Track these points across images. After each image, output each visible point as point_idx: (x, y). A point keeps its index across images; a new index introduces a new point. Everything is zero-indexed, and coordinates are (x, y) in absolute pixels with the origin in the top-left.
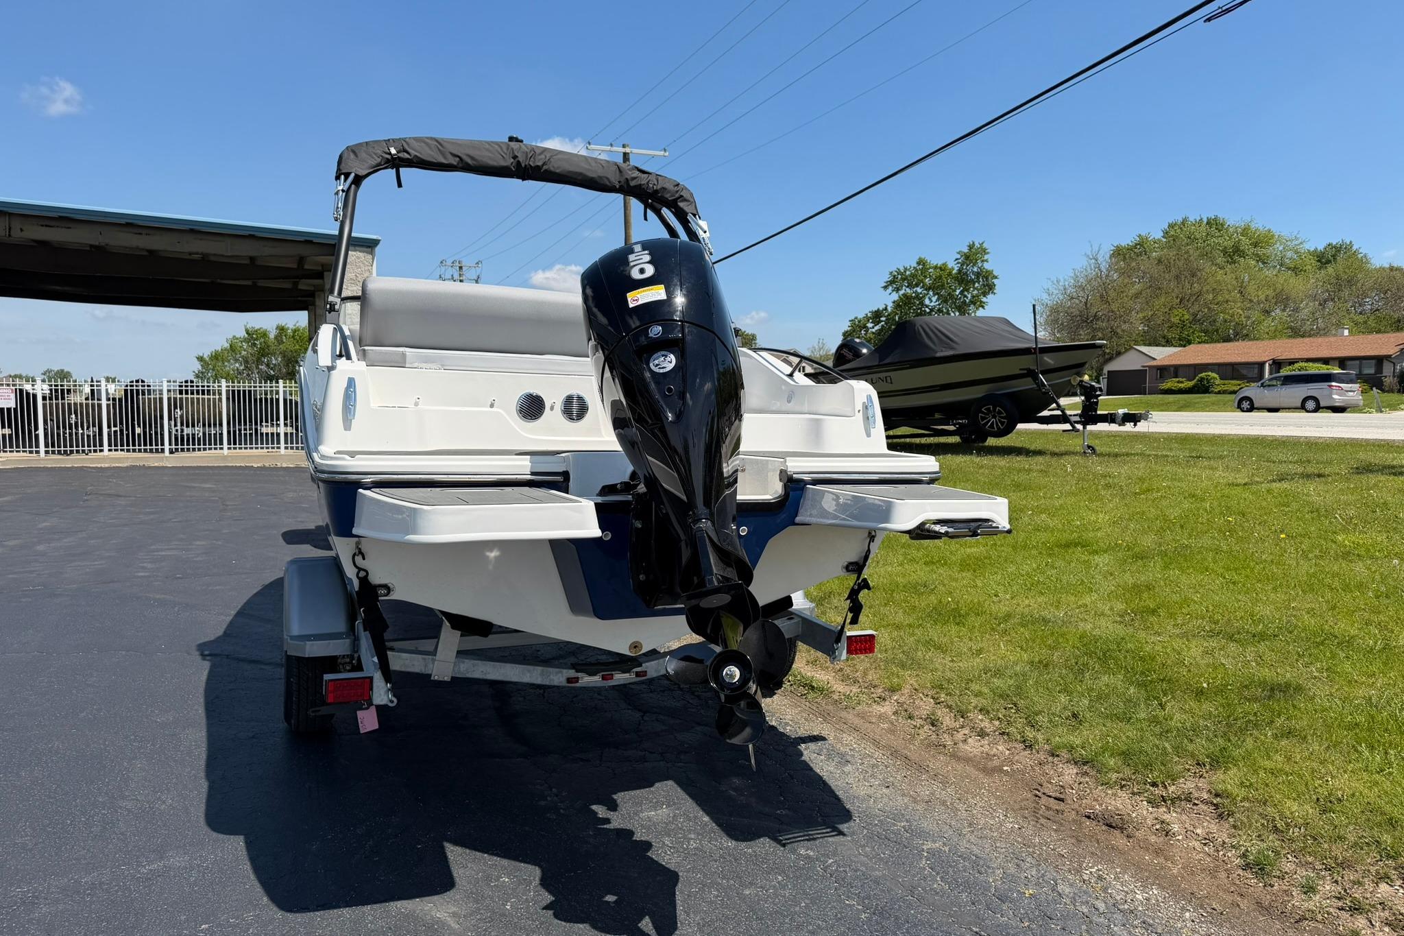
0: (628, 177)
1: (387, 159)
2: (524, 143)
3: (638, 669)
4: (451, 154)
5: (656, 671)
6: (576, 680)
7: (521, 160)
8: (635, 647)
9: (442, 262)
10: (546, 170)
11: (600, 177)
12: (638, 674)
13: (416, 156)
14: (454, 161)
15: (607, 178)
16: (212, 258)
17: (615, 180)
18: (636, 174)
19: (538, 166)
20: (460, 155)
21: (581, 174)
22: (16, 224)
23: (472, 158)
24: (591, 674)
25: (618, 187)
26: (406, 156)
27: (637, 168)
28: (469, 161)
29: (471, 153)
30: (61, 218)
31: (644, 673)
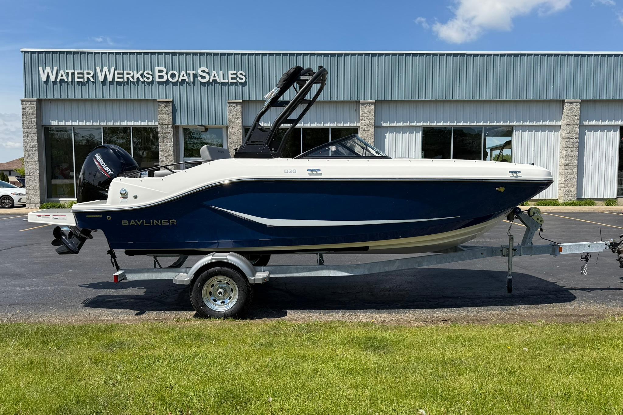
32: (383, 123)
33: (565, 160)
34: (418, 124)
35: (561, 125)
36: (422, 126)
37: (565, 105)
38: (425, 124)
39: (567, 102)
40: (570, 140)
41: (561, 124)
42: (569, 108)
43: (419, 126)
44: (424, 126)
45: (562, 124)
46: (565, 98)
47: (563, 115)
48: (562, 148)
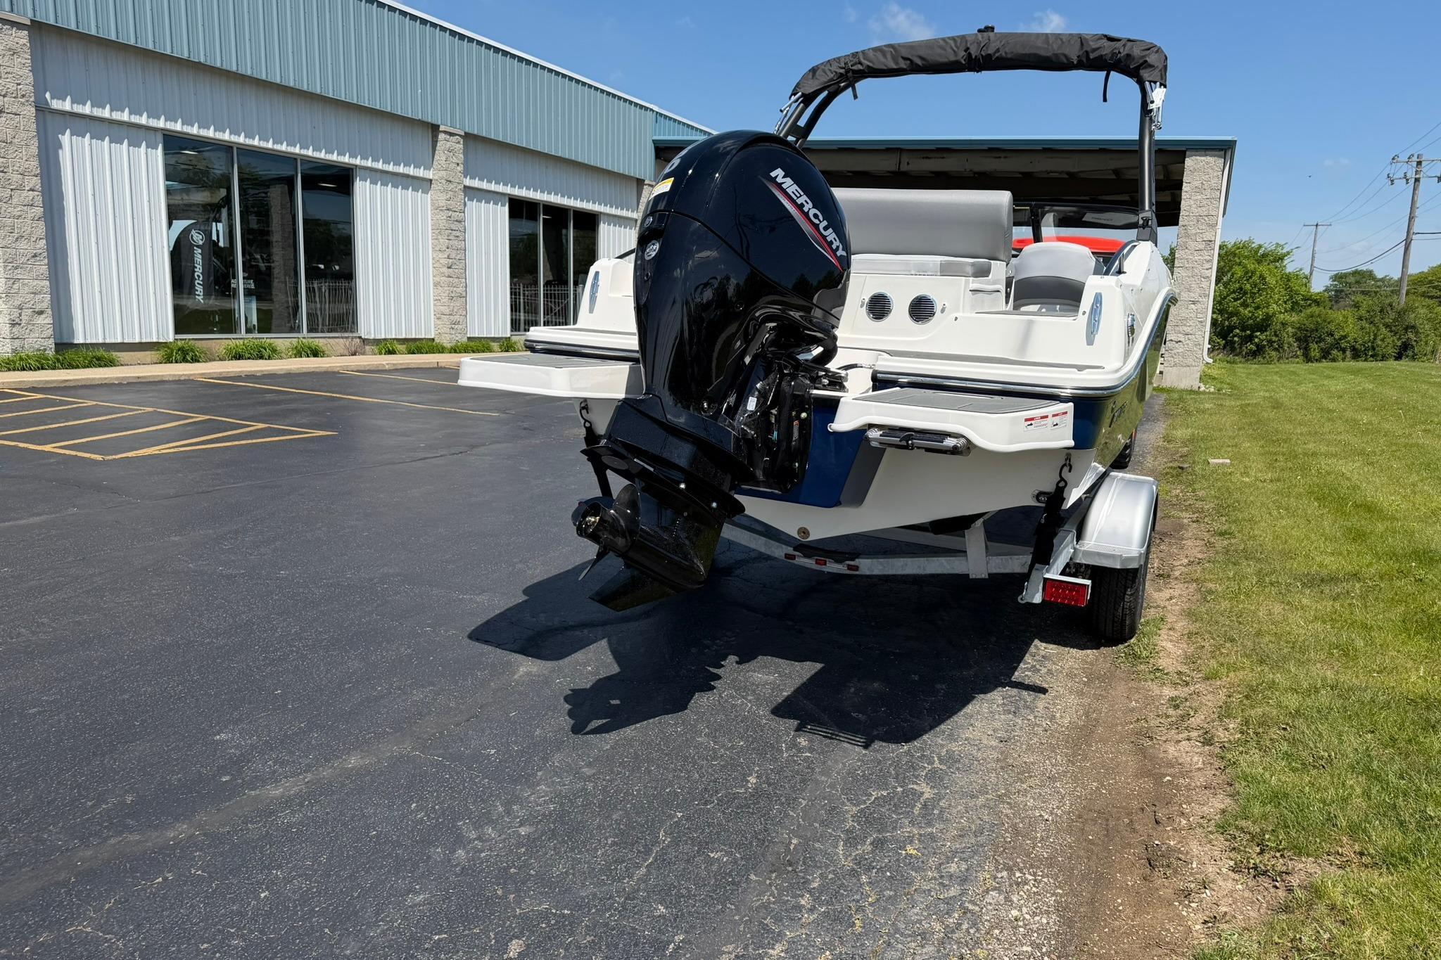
0: (1089, 49)
1: (841, 73)
2: (995, 31)
3: (852, 563)
4: (903, 58)
5: (868, 569)
6: (793, 557)
7: (972, 53)
8: (804, 533)
9: (1393, 159)
10: (997, 57)
11: (1056, 55)
12: (850, 567)
13: (868, 66)
14: (903, 65)
15: (1065, 56)
16: (1083, 175)
17: (1074, 54)
18: (1105, 43)
19: (989, 55)
20: (910, 57)
21: (1035, 55)
22: (905, 159)
23: (922, 58)
24: (806, 556)
25: (1075, 62)
26: (860, 67)
27: (1106, 36)
28: (919, 62)
29: (922, 53)
30: (939, 150)
31: (856, 568)
32: (52, 98)
33: (448, 258)
34: (153, 123)
35: (431, 180)
36: (162, 129)
37: (440, 137)
38: (171, 126)
39: (445, 132)
40: (454, 214)
41: (431, 177)
42: (449, 144)
43: (155, 130)
44: (167, 130)
45: (436, 177)
46: (439, 123)
47: (436, 157)
48: (438, 231)
